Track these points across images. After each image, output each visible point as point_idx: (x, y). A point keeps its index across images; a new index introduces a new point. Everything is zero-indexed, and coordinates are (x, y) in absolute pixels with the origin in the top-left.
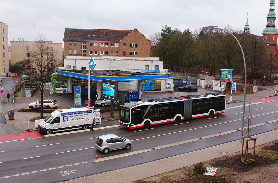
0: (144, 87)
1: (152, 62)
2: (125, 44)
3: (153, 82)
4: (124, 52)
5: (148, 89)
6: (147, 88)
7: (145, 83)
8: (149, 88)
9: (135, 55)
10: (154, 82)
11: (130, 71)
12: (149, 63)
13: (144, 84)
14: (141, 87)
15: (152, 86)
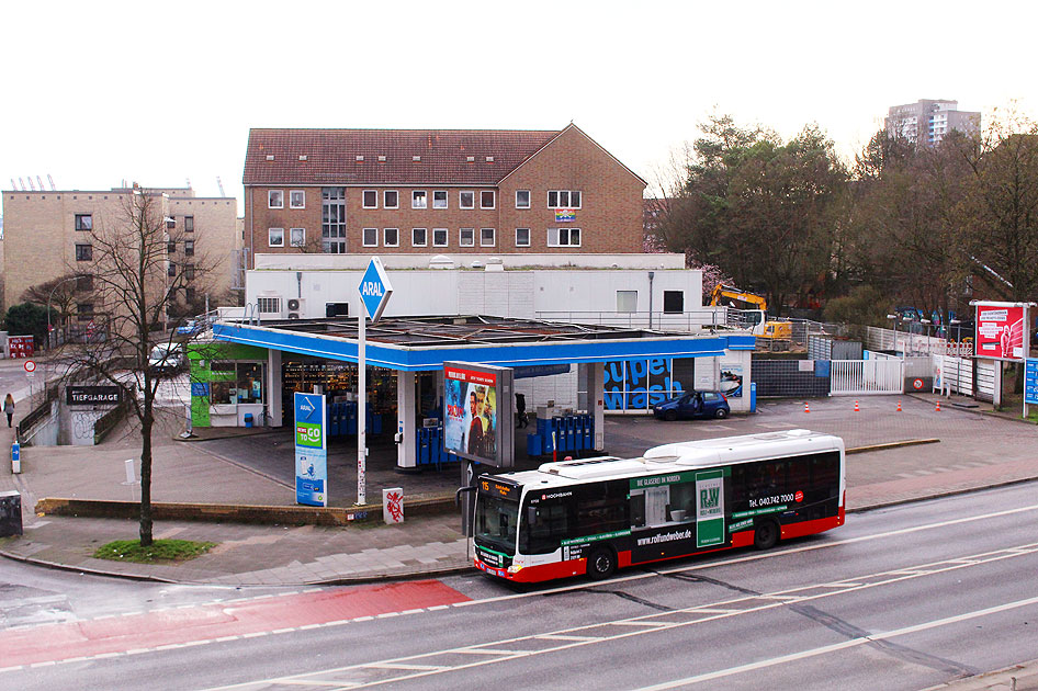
0: (615, 391)
1: (651, 278)
2: (523, 196)
3: (657, 368)
4: (523, 234)
5: (635, 400)
6: (631, 397)
7: (620, 373)
8: (640, 397)
9: (569, 245)
10: (662, 369)
11: (550, 319)
12: (639, 282)
13: (616, 379)
14: (601, 393)
15: (654, 387)
